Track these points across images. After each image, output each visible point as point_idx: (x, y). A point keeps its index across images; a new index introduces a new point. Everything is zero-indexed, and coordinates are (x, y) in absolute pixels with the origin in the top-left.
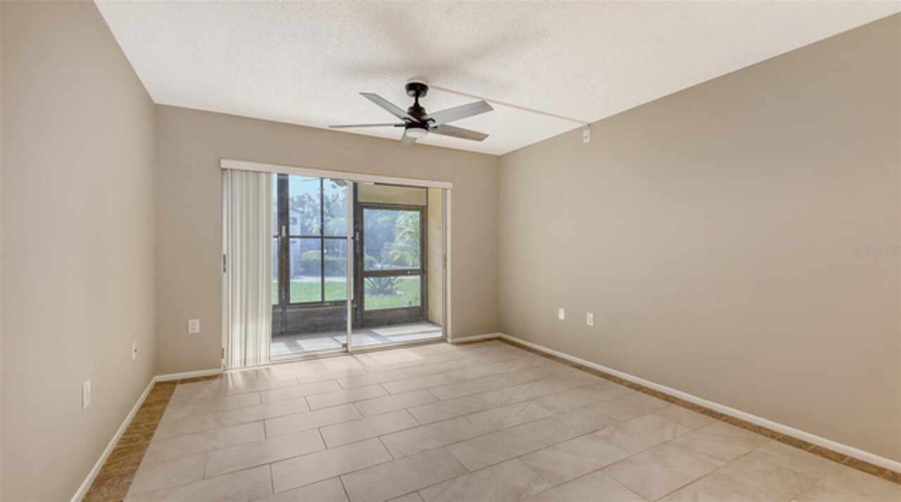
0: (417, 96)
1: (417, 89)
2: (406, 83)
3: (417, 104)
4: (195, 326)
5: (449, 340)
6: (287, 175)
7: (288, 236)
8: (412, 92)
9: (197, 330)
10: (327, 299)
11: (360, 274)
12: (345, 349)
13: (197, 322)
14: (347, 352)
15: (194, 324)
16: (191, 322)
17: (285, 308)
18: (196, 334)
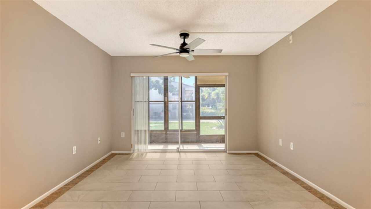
0: (184, 38)
1: (185, 35)
2: (180, 33)
3: (184, 42)
4: (123, 135)
5: (227, 151)
6: (167, 77)
7: (168, 101)
8: (183, 37)
9: (124, 137)
10: (183, 129)
11: (198, 117)
12: (178, 150)
13: (124, 133)
14: (178, 151)
15: (123, 134)
16: (122, 133)
17: (166, 132)
18: (124, 138)
